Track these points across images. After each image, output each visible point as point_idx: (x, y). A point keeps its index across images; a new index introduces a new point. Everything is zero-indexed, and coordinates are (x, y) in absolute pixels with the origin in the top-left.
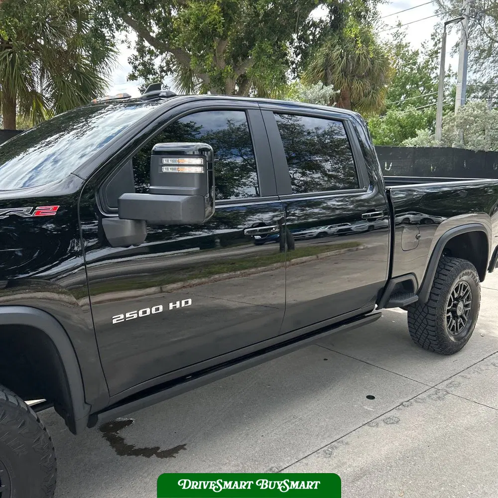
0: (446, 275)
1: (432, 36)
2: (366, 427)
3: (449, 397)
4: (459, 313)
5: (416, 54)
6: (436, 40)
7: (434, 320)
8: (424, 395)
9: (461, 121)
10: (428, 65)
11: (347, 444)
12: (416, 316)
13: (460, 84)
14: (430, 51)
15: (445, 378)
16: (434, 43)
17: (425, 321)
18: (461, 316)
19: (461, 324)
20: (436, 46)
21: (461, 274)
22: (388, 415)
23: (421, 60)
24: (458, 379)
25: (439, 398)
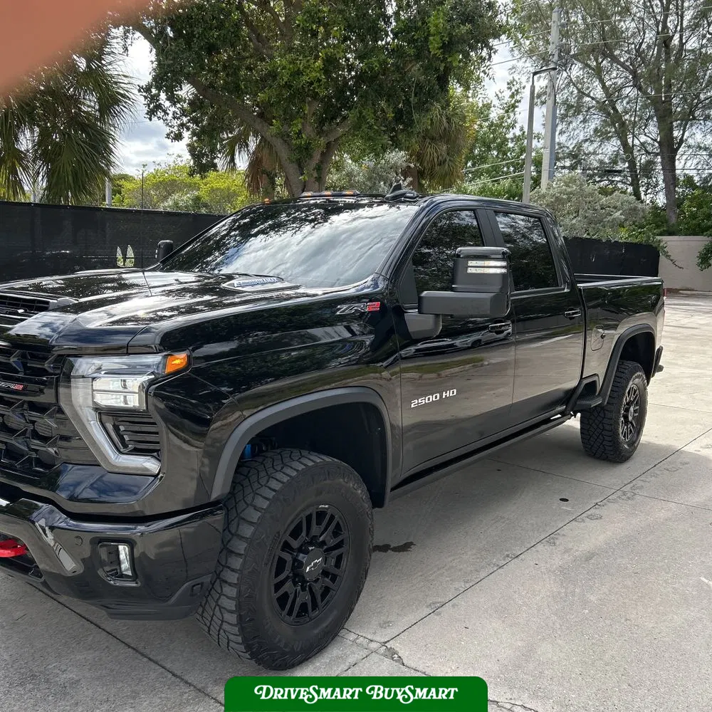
0: (621, 378)
1: (508, 84)
2: (574, 523)
3: (637, 497)
4: (630, 418)
5: (488, 106)
6: (513, 90)
7: (611, 425)
8: (614, 497)
9: (552, 200)
10: (503, 122)
11: (564, 535)
12: (591, 421)
13: (548, 151)
14: (506, 104)
15: (626, 483)
16: (510, 94)
17: (601, 426)
18: (631, 423)
19: (631, 430)
20: (514, 98)
21: (634, 376)
22: (589, 513)
23: (494, 115)
24: (639, 483)
25: (629, 498)
